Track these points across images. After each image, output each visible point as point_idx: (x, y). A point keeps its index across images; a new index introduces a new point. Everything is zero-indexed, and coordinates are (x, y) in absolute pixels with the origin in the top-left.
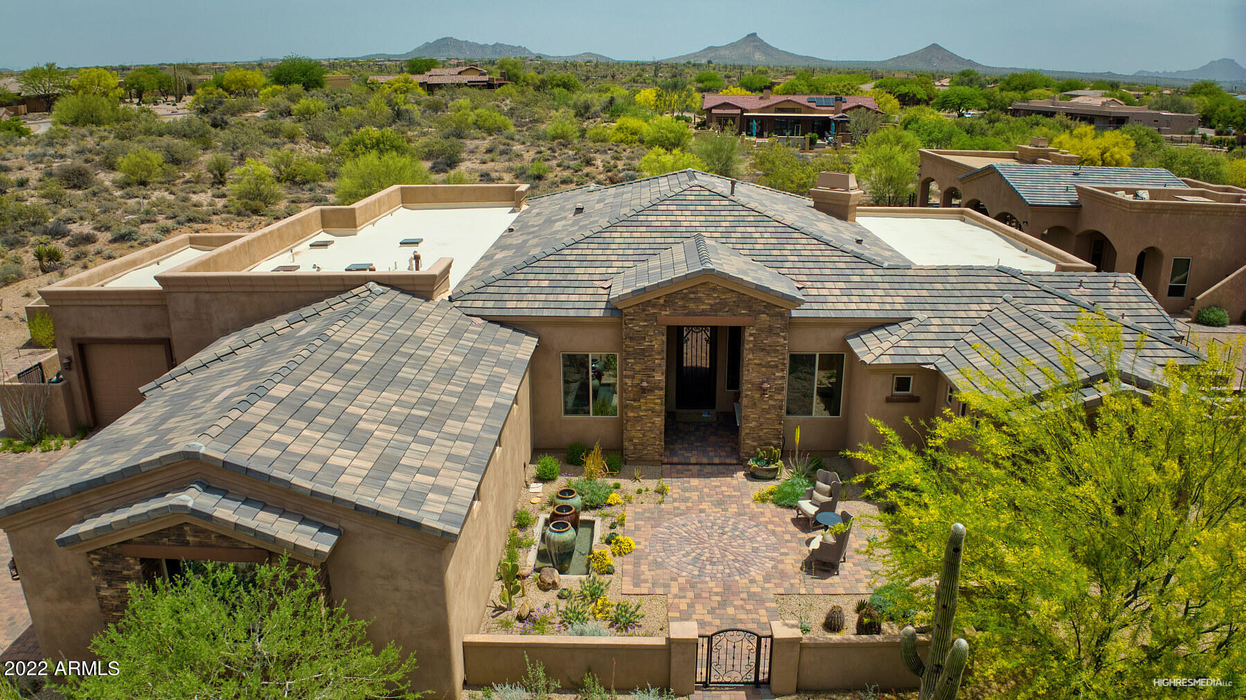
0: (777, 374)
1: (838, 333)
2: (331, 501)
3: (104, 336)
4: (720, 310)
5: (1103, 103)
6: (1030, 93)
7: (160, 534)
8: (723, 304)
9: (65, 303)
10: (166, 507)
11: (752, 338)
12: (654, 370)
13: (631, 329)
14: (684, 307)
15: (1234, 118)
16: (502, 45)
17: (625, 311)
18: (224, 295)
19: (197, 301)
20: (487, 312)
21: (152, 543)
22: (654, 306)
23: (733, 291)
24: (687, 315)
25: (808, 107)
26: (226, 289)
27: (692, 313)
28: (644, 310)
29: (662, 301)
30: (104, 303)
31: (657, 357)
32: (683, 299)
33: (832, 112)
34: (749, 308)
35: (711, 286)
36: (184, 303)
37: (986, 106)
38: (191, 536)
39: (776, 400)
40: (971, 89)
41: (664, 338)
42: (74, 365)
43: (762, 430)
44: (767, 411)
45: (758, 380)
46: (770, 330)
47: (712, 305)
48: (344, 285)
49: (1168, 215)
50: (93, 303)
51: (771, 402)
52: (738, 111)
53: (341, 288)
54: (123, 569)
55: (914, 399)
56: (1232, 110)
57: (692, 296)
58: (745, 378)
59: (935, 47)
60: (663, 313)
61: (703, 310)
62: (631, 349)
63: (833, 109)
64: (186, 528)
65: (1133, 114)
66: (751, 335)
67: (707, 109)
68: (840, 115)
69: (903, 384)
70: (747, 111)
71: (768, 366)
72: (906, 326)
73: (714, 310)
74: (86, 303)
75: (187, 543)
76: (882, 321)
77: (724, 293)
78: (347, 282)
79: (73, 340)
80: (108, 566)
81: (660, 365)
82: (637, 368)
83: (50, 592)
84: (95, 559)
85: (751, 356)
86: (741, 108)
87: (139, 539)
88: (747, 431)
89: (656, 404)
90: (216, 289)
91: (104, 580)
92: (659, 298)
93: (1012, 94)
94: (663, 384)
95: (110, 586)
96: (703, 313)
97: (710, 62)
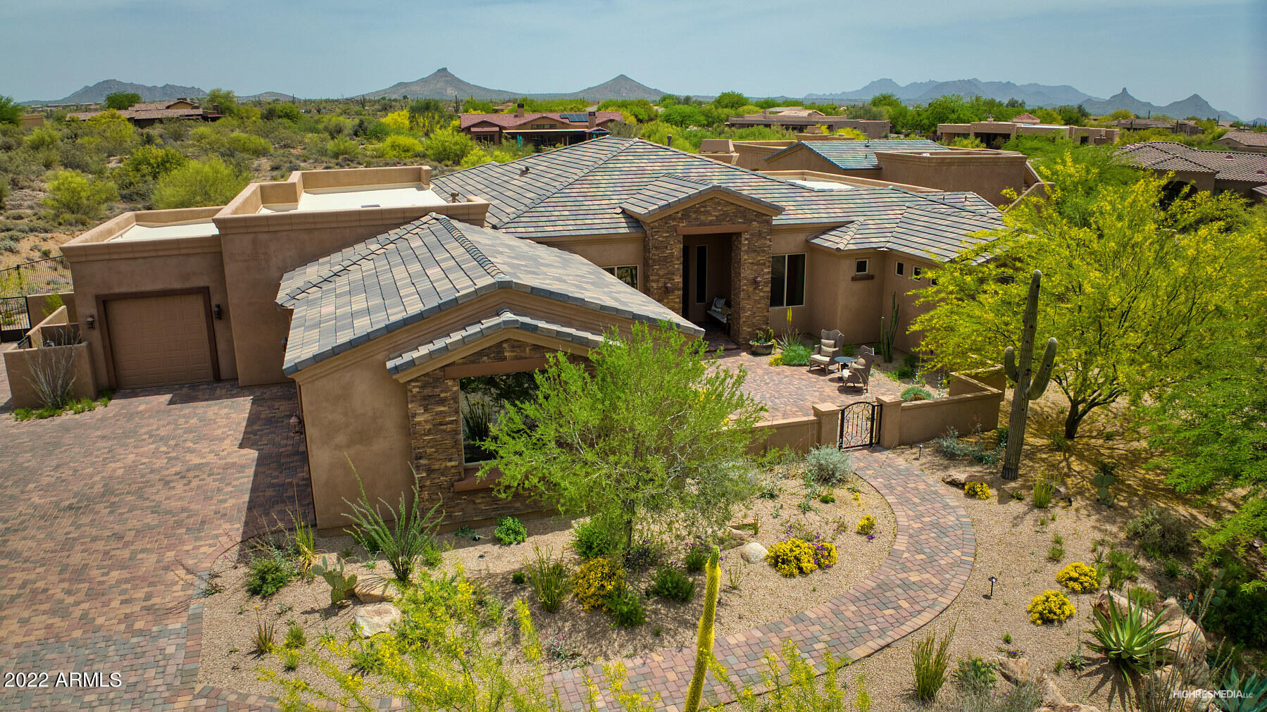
0: (765, 270)
1: (801, 237)
2: (615, 313)
3: (134, 290)
4: (723, 220)
5: (809, 115)
6: (741, 109)
7: (481, 353)
8: (725, 214)
9: (91, 258)
10: (499, 324)
11: (746, 242)
12: (674, 274)
13: (656, 239)
14: (696, 219)
15: (921, 121)
16: (173, 87)
17: (652, 225)
18: (285, 233)
19: (254, 242)
20: (534, 235)
21: (473, 362)
22: (674, 219)
23: (732, 204)
24: (699, 225)
25: (563, 123)
26: (287, 228)
27: (703, 224)
28: (666, 223)
29: (680, 215)
30: (137, 255)
31: (676, 262)
32: (695, 212)
33: (587, 127)
34: (744, 217)
35: (717, 200)
36: (240, 245)
37: (706, 122)
38: (508, 352)
39: (764, 292)
40: (691, 108)
41: (682, 246)
42: (97, 325)
43: (755, 317)
44: (757, 302)
45: (751, 277)
46: (760, 234)
47: (717, 217)
48: (404, 218)
49: (955, 167)
50: (124, 256)
51: (761, 294)
52: (497, 129)
53: (401, 221)
54: (442, 392)
55: (870, 277)
56: (919, 115)
57: (702, 209)
58: (742, 275)
59: (622, 78)
60: (681, 225)
61: (711, 221)
62: (657, 257)
63: (587, 124)
64: (505, 345)
65: (836, 122)
66: (746, 239)
67: (466, 128)
68: (595, 129)
69: (861, 266)
70: (505, 128)
71: (758, 264)
72: (853, 227)
73: (719, 220)
74: (115, 257)
75: (505, 358)
76: (832, 225)
77: (725, 206)
78: (407, 215)
79: (97, 297)
80: (427, 391)
81: (678, 269)
82: (661, 272)
83: (341, 439)
84: (414, 387)
85: (746, 257)
86: (499, 126)
87: (461, 361)
88: (744, 320)
89: (675, 302)
90: (275, 229)
91: (421, 406)
92: (677, 213)
93: (727, 111)
94: (681, 285)
95: (426, 410)
96: (711, 223)
97: (405, 97)
